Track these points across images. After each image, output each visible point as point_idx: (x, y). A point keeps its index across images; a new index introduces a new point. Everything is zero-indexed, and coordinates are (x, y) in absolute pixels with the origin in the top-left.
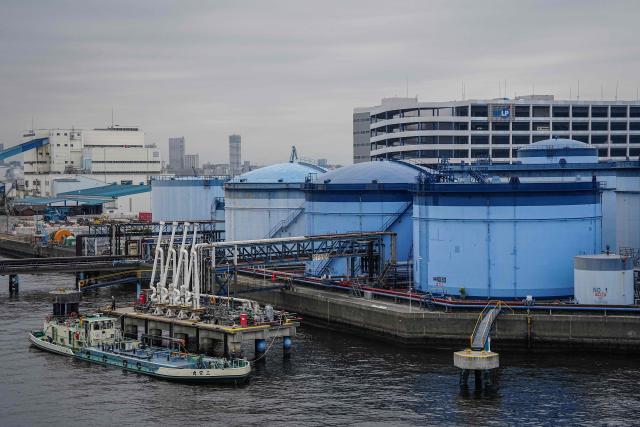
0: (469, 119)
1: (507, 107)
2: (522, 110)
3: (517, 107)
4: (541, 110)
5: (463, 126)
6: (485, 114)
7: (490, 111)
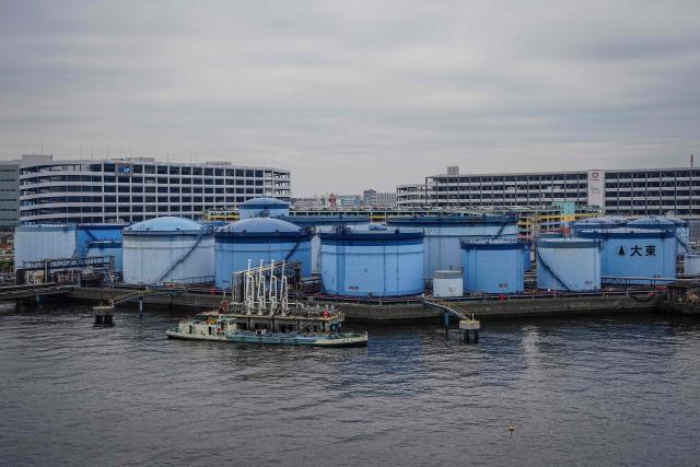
0: (102, 174)
1: (128, 166)
2: (138, 169)
3: (135, 166)
4: (150, 169)
5: (97, 179)
6: (113, 170)
7: (116, 168)
